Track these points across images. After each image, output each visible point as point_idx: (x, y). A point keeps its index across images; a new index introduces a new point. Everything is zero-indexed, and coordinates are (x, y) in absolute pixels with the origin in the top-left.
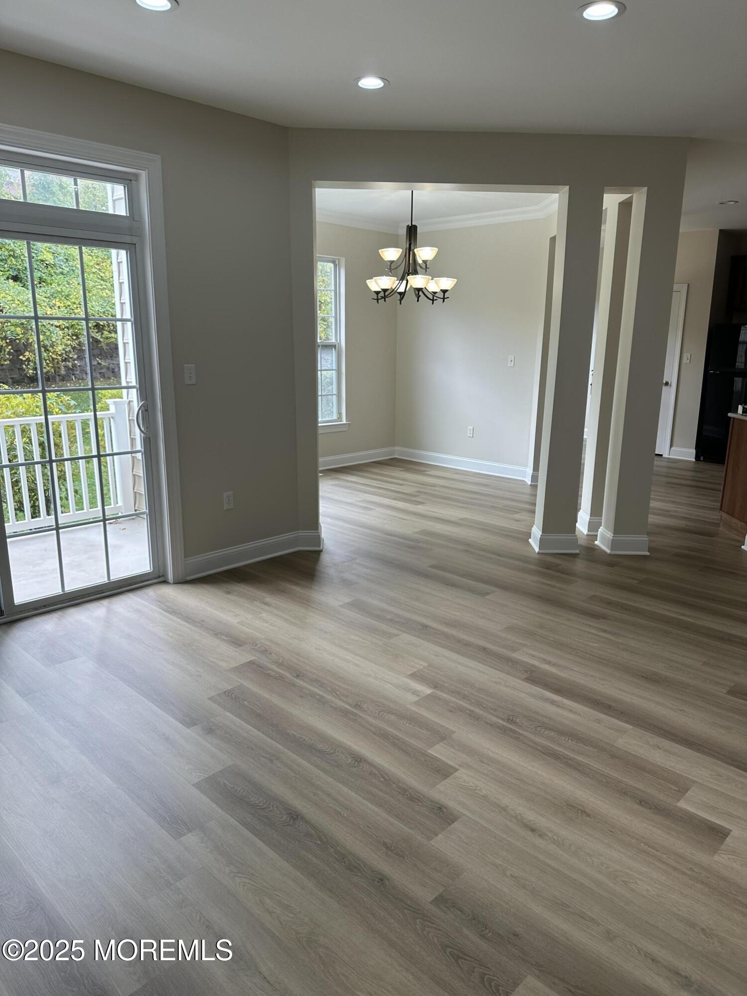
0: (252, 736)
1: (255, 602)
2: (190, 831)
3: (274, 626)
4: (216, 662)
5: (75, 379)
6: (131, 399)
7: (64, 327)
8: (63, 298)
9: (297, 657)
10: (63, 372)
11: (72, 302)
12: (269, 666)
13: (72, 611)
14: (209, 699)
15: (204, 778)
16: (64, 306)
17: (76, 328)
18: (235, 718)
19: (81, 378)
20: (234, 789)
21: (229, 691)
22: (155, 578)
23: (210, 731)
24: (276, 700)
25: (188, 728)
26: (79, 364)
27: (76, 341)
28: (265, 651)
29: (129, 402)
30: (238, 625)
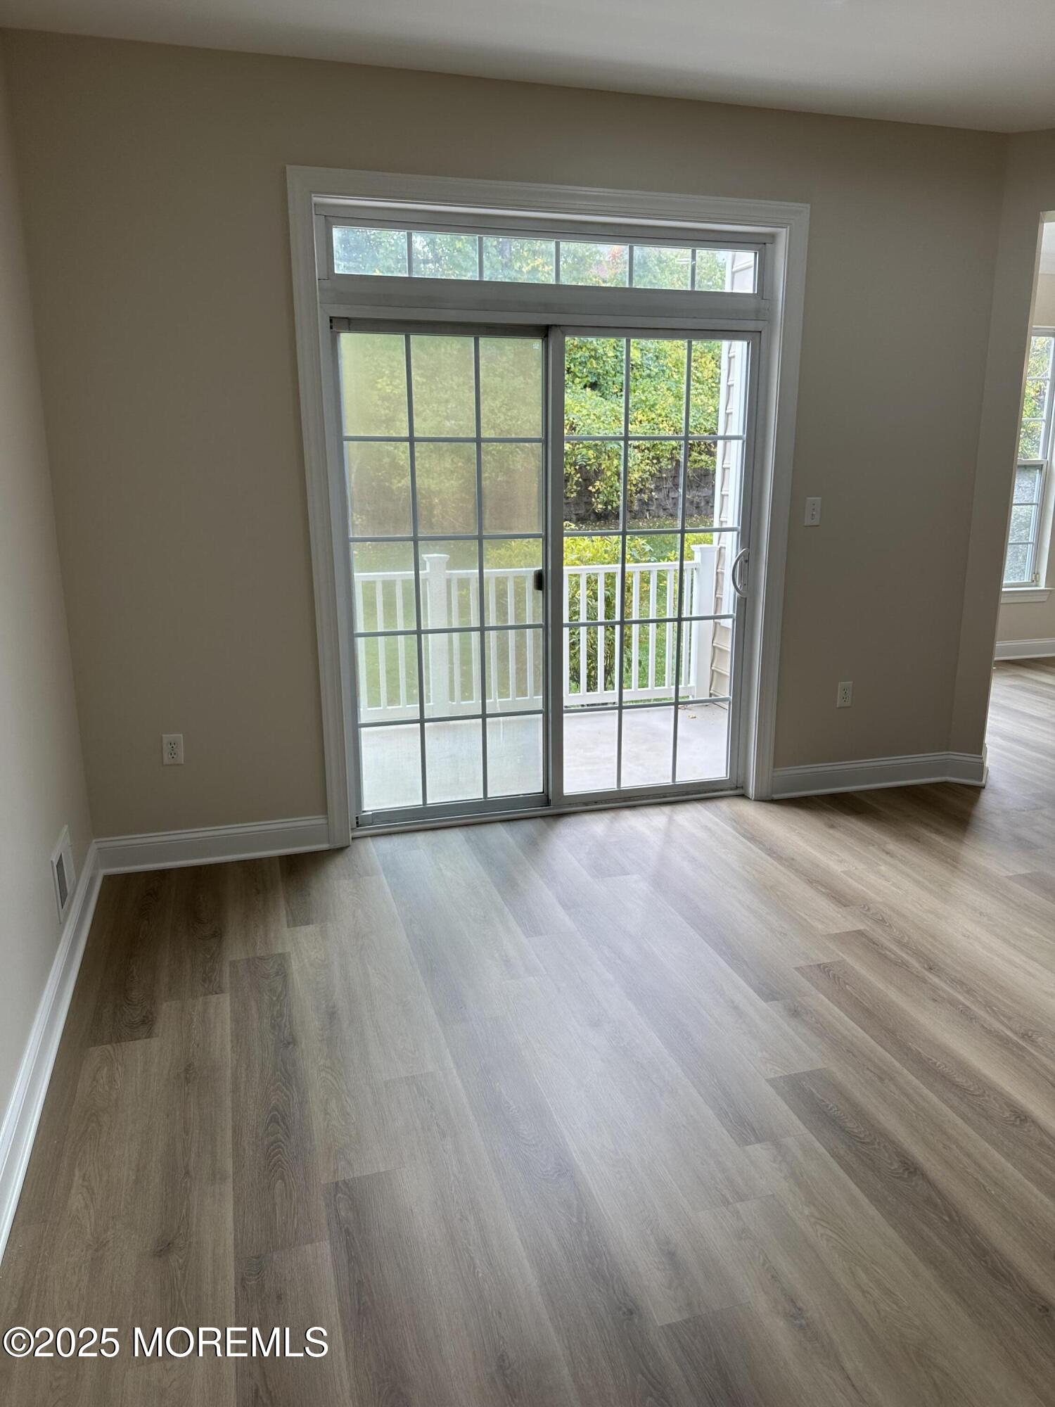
0: (856, 1037)
1: (871, 848)
2: (759, 1141)
3: (898, 888)
4: (809, 920)
5: (649, 516)
6: (723, 545)
7: (643, 448)
8: (647, 409)
9: (930, 939)
10: (636, 507)
11: (656, 415)
12: (887, 944)
13: (627, 814)
14: (797, 969)
15: (782, 1075)
16: (647, 420)
17: (658, 449)
18: (831, 1005)
19: (656, 515)
20: (823, 1103)
21: (825, 966)
22: (731, 789)
23: (795, 1013)
24: (893, 995)
25: (766, 1001)
26: (656, 497)
27: (656, 466)
28: (882, 921)
29: (720, 549)
30: (842, 874)
